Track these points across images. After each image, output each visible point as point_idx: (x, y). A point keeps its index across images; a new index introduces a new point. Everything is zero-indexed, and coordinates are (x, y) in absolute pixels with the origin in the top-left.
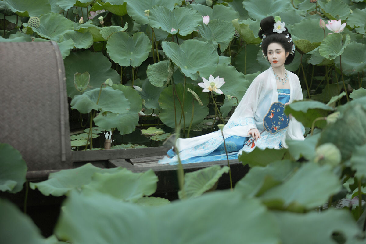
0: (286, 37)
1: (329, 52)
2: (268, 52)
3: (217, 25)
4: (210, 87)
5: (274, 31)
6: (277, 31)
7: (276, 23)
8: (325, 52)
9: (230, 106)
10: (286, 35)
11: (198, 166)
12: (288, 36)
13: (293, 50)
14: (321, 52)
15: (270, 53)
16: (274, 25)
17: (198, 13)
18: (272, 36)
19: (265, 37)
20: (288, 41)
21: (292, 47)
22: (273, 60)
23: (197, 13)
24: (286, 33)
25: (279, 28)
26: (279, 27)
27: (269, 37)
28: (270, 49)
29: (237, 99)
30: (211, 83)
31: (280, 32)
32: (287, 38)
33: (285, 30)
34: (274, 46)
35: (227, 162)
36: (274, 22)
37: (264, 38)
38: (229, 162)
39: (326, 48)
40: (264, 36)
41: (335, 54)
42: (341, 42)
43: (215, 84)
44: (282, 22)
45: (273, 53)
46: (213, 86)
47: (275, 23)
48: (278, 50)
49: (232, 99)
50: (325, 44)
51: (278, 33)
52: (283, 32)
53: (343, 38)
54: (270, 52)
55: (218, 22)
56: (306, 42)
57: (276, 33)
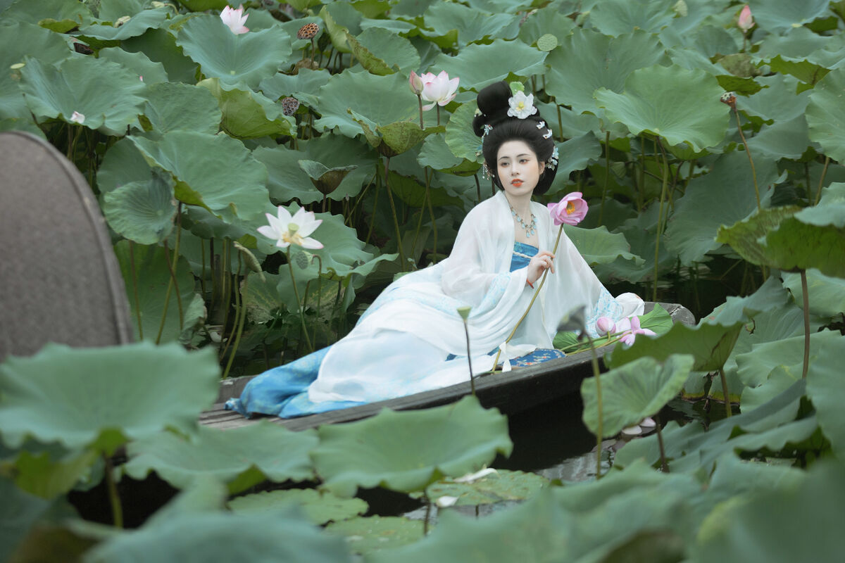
0: (538, 126)
1: (469, 146)
2: (499, 162)
3: (167, 96)
5: (510, 113)
6: (517, 114)
7: (514, 96)
10: (538, 121)
12: (542, 125)
13: (554, 158)
15: (504, 164)
16: (510, 100)
17: (127, 69)
18: (506, 125)
19: (491, 128)
20: (544, 136)
21: (552, 151)
22: (512, 179)
23: (123, 70)
24: (536, 117)
25: (521, 108)
26: (521, 105)
27: (499, 128)
28: (503, 156)
29: (320, 260)
30: (290, 225)
31: (523, 116)
32: (539, 128)
33: (534, 111)
34: (512, 149)
36: (509, 94)
37: (487, 131)
40: (487, 128)
44: (527, 95)
45: (511, 162)
46: (293, 233)
47: (512, 96)
48: (522, 155)
49: (313, 260)
51: (520, 117)
52: (530, 117)
54: (505, 161)
55: (168, 90)
56: (407, 126)
57: (515, 118)
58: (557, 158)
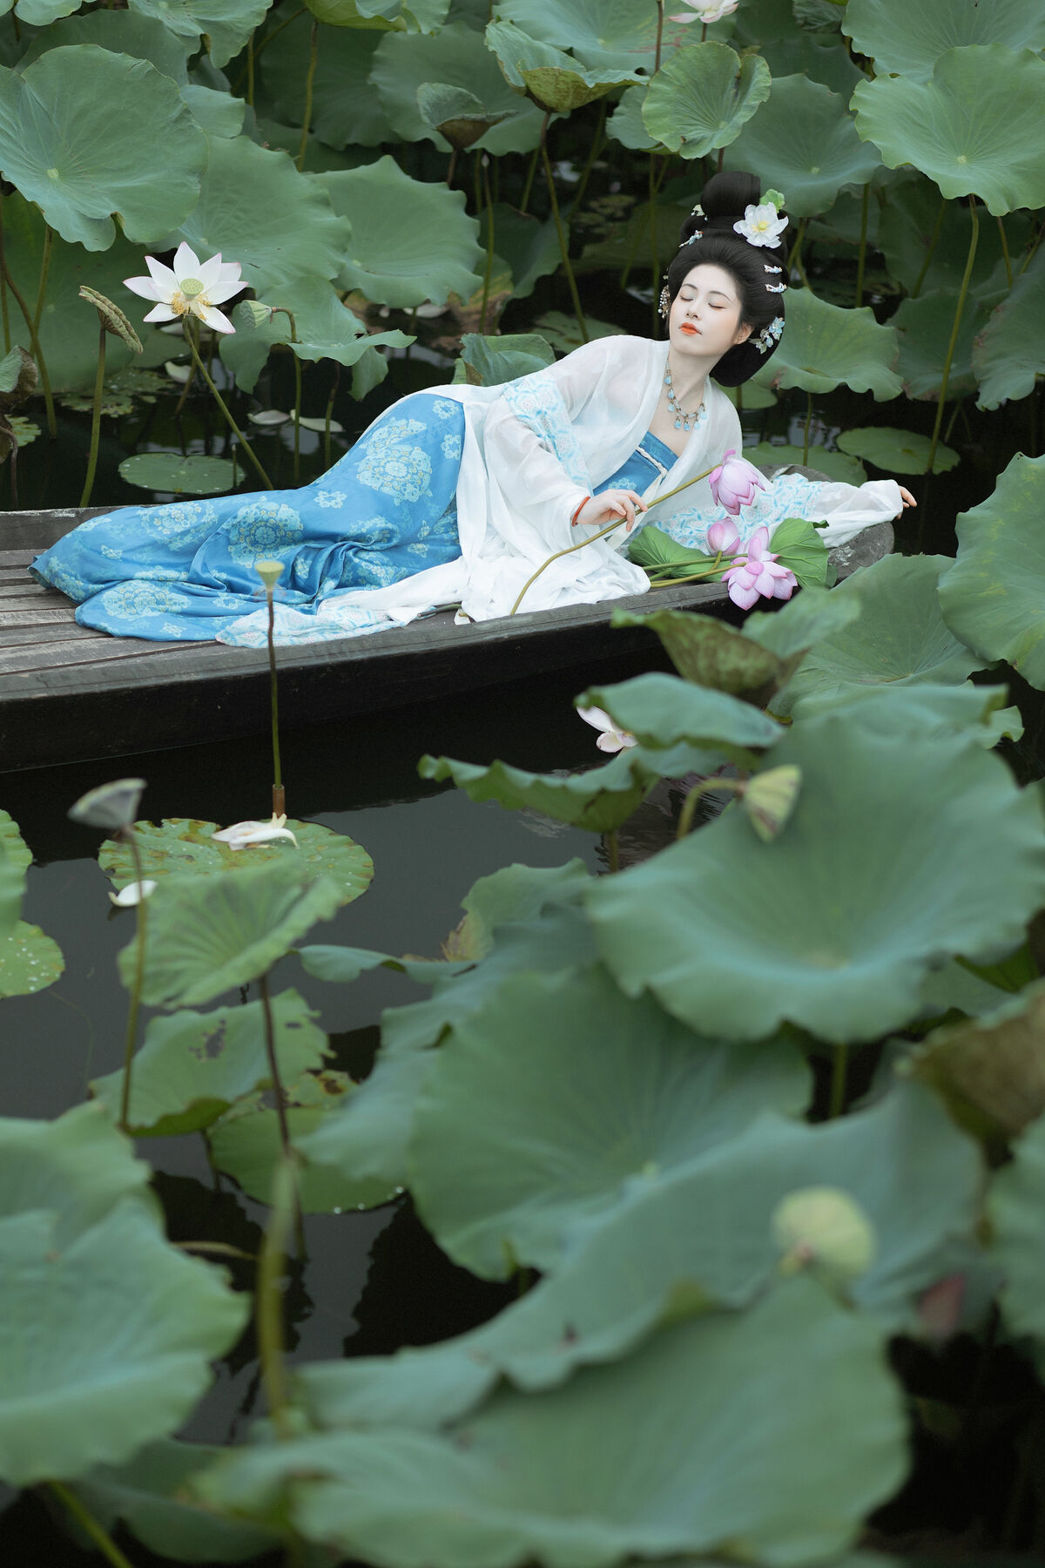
0: (766, 269)
1: (681, 120)
4: (177, 296)
6: (748, 233)
7: (760, 206)
8: (666, 120)
9: (262, 344)
10: (772, 261)
11: (134, 679)
13: (771, 335)
14: (648, 117)
16: (750, 208)
18: (723, 241)
19: (700, 238)
22: (684, 321)
25: (759, 228)
26: (763, 225)
27: (710, 242)
29: (290, 316)
30: (185, 282)
31: (756, 241)
32: (768, 273)
33: (774, 244)
34: (710, 278)
35: (268, 660)
36: (754, 199)
37: (693, 239)
38: (277, 658)
39: (669, 101)
40: (697, 237)
41: (707, 133)
42: (731, 82)
43: (201, 286)
45: (696, 297)
46: (190, 297)
47: (757, 204)
48: (719, 294)
49: (271, 316)
50: (670, 83)
53: (740, 70)
56: (566, 76)
57: (743, 238)
58: (777, 337)
